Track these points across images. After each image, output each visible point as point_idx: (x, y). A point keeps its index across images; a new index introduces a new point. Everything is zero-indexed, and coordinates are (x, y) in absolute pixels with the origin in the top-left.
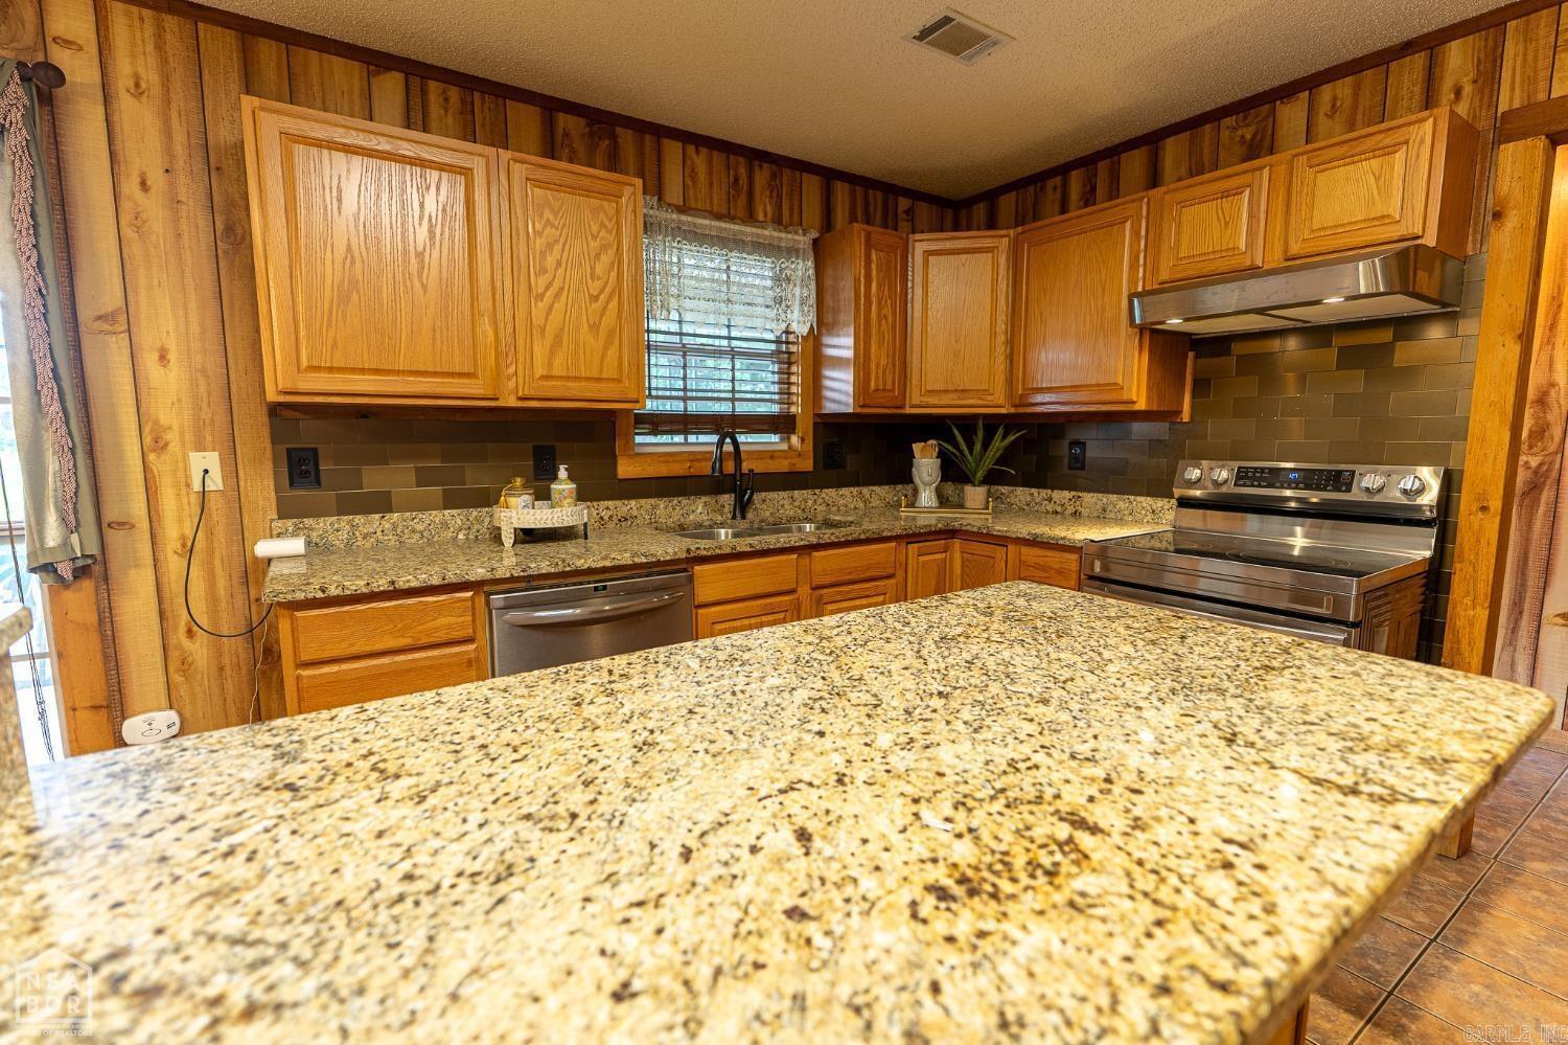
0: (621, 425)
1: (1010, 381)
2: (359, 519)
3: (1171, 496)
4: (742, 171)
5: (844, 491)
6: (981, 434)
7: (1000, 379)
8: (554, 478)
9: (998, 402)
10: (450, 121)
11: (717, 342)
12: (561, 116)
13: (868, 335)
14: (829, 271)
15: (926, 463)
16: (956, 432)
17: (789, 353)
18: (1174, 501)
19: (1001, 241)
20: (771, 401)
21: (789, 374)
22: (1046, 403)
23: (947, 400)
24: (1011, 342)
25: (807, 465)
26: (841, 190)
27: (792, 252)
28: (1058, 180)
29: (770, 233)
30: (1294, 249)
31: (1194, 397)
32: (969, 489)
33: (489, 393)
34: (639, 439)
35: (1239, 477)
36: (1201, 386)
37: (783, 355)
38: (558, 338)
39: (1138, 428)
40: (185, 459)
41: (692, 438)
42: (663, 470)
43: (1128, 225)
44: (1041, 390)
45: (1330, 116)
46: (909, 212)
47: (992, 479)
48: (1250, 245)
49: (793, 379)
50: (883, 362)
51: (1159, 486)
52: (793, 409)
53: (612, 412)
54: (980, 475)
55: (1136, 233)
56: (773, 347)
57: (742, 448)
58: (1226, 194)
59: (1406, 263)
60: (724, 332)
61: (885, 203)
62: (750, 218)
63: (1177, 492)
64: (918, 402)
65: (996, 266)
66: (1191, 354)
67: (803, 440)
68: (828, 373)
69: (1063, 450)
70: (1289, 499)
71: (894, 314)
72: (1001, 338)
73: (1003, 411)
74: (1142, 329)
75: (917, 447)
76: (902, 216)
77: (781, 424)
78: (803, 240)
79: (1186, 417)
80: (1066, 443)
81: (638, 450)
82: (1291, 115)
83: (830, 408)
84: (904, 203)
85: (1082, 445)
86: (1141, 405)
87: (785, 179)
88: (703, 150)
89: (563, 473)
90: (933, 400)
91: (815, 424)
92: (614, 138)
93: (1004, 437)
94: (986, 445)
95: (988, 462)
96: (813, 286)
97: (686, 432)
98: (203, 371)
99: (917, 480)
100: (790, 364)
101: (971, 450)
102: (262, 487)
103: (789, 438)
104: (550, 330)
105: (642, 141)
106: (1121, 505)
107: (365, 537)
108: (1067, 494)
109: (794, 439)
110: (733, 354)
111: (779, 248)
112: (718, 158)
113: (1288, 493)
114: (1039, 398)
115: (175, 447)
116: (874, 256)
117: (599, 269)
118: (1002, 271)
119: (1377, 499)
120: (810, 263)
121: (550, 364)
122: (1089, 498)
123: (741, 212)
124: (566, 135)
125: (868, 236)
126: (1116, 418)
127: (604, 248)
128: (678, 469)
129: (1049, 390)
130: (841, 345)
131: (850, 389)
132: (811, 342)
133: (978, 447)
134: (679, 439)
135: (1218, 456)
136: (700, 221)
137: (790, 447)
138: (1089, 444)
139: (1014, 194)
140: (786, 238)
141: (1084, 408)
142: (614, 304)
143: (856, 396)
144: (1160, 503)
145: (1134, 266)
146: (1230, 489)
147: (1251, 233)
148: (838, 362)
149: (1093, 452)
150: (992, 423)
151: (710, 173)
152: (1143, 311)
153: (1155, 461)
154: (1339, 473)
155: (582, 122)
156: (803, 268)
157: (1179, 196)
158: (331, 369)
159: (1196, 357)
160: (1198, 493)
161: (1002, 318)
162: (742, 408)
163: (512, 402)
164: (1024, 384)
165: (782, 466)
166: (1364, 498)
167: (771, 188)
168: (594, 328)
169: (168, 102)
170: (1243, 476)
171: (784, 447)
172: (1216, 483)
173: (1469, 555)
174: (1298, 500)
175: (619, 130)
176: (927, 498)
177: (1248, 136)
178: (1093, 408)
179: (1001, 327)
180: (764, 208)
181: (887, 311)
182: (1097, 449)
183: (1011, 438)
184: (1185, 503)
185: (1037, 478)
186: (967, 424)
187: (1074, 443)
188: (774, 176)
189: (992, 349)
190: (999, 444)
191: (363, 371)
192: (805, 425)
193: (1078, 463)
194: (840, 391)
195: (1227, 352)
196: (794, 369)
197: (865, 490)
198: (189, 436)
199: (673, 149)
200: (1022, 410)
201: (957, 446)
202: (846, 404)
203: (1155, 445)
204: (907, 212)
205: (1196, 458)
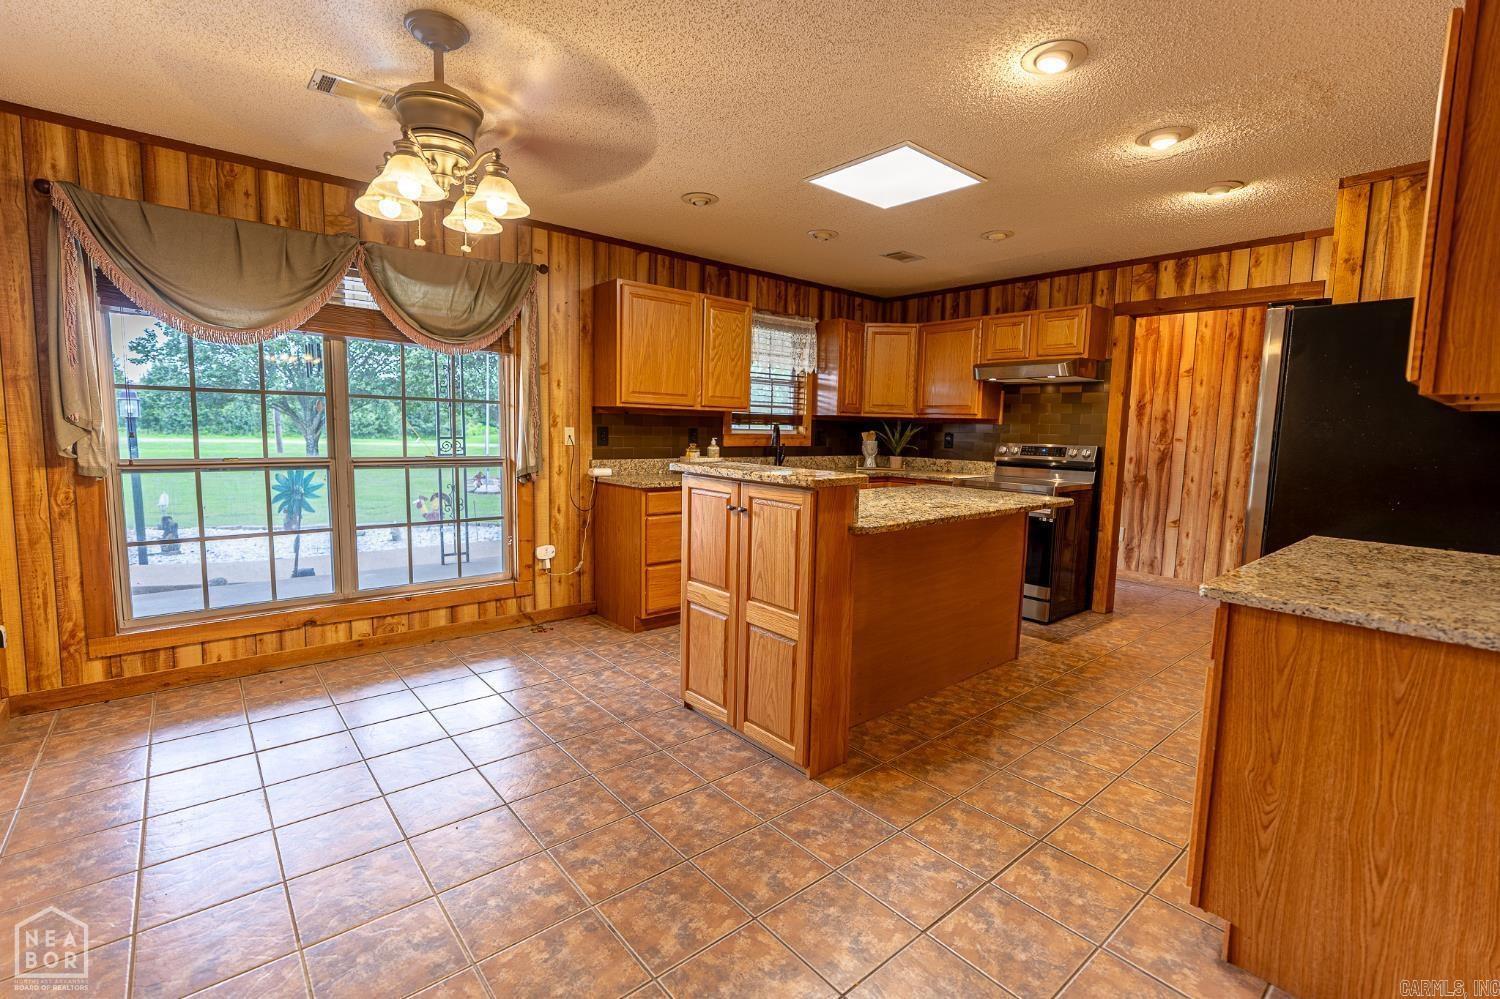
0: (726, 419)
1: (916, 401)
2: (623, 461)
3: (992, 460)
4: (783, 288)
5: (826, 458)
6: (899, 428)
7: (911, 402)
8: (709, 444)
9: (909, 412)
10: (665, 272)
11: (763, 376)
12: (708, 267)
13: (845, 374)
14: (824, 340)
15: (870, 443)
16: (886, 427)
17: (800, 382)
18: (995, 464)
19: (913, 329)
20: (790, 408)
21: (799, 393)
22: (933, 414)
23: (884, 410)
24: (917, 381)
25: (808, 443)
26: (828, 295)
27: (805, 330)
28: (940, 297)
29: (797, 321)
30: (1040, 353)
31: (1004, 411)
32: (892, 458)
33: (691, 403)
34: (733, 426)
35: (1022, 451)
36: (1007, 408)
37: (796, 383)
38: (718, 378)
39: (979, 427)
40: (563, 430)
41: (753, 427)
42: (743, 443)
43: (974, 331)
44: (932, 407)
45: (1059, 291)
46: (861, 305)
47: (905, 453)
48: (1024, 348)
49: (802, 396)
50: (852, 389)
51: (988, 456)
52: (801, 412)
53: (723, 412)
54: (898, 450)
55: (977, 335)
56: (790, 378)
57: (781, 433)
58: (1014, 324)
59: (1077, 365)
60: (767, 371)
61: (849, 300)
62: (785, 313)
63: (996, 459)
64: (869, 410)
65: (910, 341)
66: (1003, 392)
67: (807, 429)
68: (820, 393)
69: (942, 437)
70: (1052, 461)
71: (857, 364)
72: (912, 379)
73: (912, 416)
74: (979, 381)
75: (864, 435)
76: (857, 307)
77: (795, 420)
78: (811, 323)
79: (1000, 422)
80: (943, 434)
81: (733, 432)
82: (1043, 287)
83: (820, 412)
84: (858, 301)
85: (952, 435)
86: (979, 416)
87: (802, 291)
88: (766, 279)
89: (714, 442)
90: (876, 410)
91: (813, 421)
92: (728, 275)
93: (912, 430)
94: (902, 435)
95: (903, 444)
96: (816, 349)
97: (749, 423)
98: (571, 390)
99: (865, 453)
100: (799, 388)
101: (893, 435)
102: (587, 446)
103: (797, 428)
104: (716, 373)
105: (740, 276)
106: (970, 466)
107: (625, 469)
108: (943, 461)
109: (801, 429)
110: (772, 382)
111: (800, 328)
112: (772, 282)
113: (1050, 458)
114: (930, 411)
115: (559, 425)
116: (849, 335)
117: (735, 347)
118: (913, 345)
119: (1075, 460)
120: (814, 336)
121: (714, 392)
122: (955, 463)
123: (781, 310)
124: (709, 275)
125: (847, 324)
126: (968, 422)
127: (737, 336)
128: (750, 443)
129: (936, 407)
130: (832, 379)
131: (835, 403)
132: (811, 378)
133: (897, 435)
134: (746, 427)
135: (1015, 441)
136: (766, 316)
137: (798, 433)
138: (955, 435)
139: (916, 300)
140: (803, 323)
141: (953, 417)
142: (739, 363)
143: (839, 406)
144: (989, 464)
145: (976, 351)
146: (1018, 456)
147: (1024, 343)
148: (827, 388)
149: (957, 439)
150: (906, 423)
151: (768, 290)
152: (979, 374)
153: (986, 444)
154: (1061, 449)
155: (716, 269)
156: (810, 338)
157: (995, 321)
158: (639, 393)
159: (1005, 394)
160: (1006, 459)
161: (912, 368)
162: (776, 411)
163: (699, 408)
164: (923, 402)
165: (796, 443)
166: (1083, 460)
167: (795, 296)
168: (732, 374)
169: (568, 273)
170: (1024, 451)
171: (795, 432)
172: (1013, 454)
173: (1107, 483)
174: (1055, 461)
175: (731, 272)
176: (870, 462)
177: (1027, 293)
178: (957, 417)
179: (912, 373)
180: (792, 308)
181: (854, 363)
182: (959, 437)
183: (915, 431)
184: (1000, 464)
185: (928, 452)
186: (892, 422)
187: (947, 435)
188: (796, 290)
189: (907, 385)
190: (909, 433)
191: (649, 393)
192: (807, 422)
193: (949, 444)
194: (828, 403)
195: (1018, 392)
196: (802, 390)
197: (835, 458)
198: (565, 420)
199: (753, 279)
200: (922, 416)
201: (886, 434)
202: (834, 412)
203: (986, 436)
204: (859, 305)
205: (1005, 442)
